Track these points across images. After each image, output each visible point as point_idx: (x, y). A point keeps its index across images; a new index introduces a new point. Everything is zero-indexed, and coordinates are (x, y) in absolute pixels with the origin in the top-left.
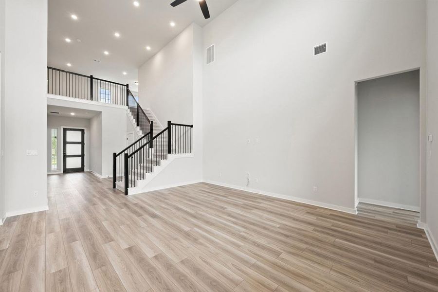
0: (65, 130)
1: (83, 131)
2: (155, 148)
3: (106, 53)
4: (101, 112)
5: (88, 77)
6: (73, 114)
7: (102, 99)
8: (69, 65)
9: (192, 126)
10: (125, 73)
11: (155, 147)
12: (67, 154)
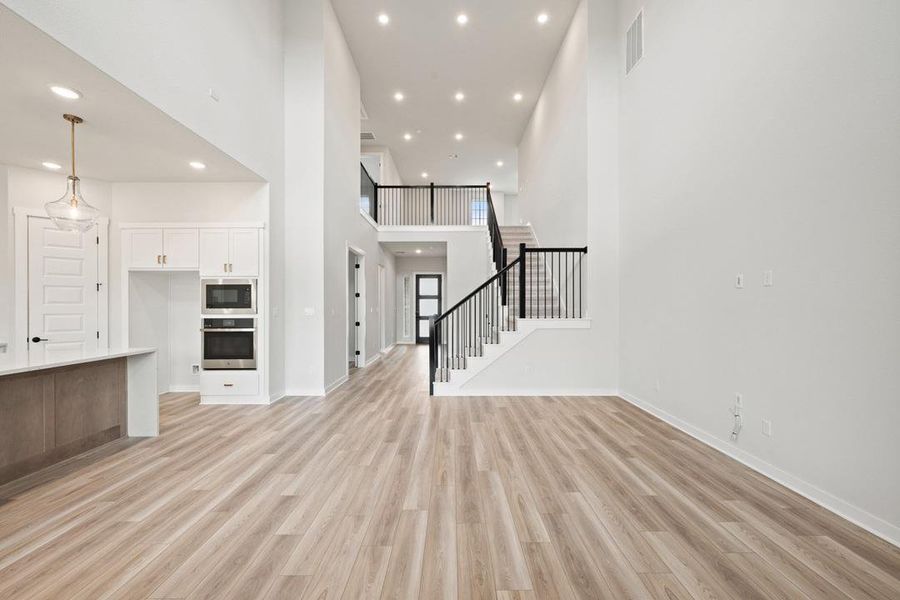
0: (418, 277)
1: (439, 277)
2: (511, 306)
3: (459, 137)
4: (446, 243)
5: (427, 187)
6: (418, 251)
7: (474, 220)
8: (425, 175)
9: (585, 250)
10: (500, 164)
11: (511, 302)
12: (421, 315)
